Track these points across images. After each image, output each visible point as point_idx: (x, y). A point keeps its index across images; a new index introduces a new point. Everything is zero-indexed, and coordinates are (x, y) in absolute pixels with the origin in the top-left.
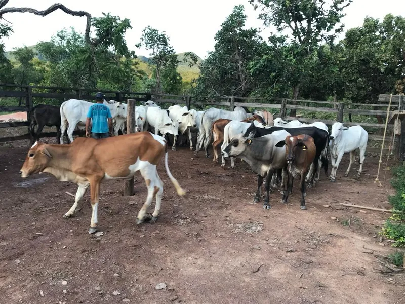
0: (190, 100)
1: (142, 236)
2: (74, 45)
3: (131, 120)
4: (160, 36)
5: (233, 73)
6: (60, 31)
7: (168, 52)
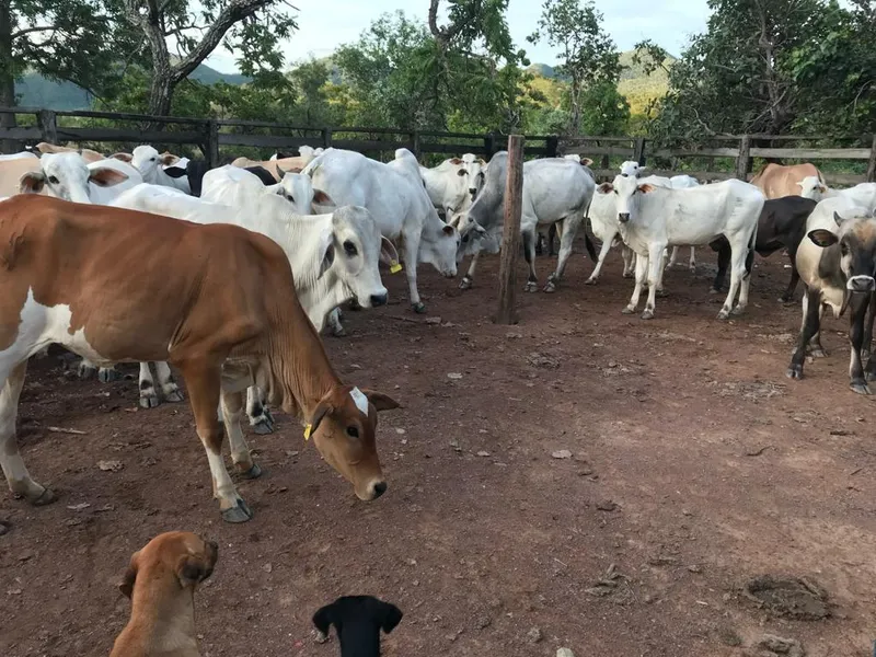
0: (643, 147)
1: (531, 385)
2: (404, 49)
3: (514, 177)
4: (582, 12)
5: (749, 81)
6: (376, 20)
7: (598, 47)
